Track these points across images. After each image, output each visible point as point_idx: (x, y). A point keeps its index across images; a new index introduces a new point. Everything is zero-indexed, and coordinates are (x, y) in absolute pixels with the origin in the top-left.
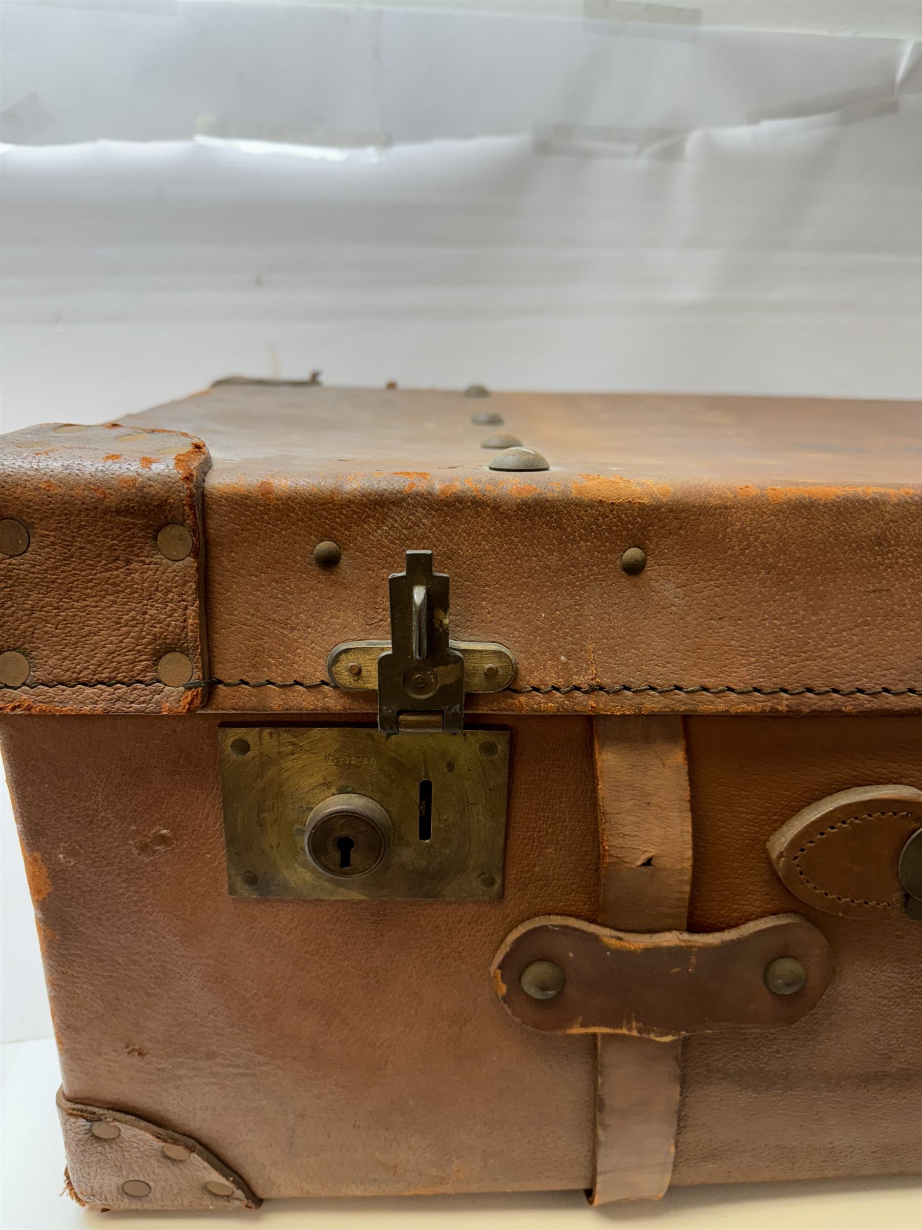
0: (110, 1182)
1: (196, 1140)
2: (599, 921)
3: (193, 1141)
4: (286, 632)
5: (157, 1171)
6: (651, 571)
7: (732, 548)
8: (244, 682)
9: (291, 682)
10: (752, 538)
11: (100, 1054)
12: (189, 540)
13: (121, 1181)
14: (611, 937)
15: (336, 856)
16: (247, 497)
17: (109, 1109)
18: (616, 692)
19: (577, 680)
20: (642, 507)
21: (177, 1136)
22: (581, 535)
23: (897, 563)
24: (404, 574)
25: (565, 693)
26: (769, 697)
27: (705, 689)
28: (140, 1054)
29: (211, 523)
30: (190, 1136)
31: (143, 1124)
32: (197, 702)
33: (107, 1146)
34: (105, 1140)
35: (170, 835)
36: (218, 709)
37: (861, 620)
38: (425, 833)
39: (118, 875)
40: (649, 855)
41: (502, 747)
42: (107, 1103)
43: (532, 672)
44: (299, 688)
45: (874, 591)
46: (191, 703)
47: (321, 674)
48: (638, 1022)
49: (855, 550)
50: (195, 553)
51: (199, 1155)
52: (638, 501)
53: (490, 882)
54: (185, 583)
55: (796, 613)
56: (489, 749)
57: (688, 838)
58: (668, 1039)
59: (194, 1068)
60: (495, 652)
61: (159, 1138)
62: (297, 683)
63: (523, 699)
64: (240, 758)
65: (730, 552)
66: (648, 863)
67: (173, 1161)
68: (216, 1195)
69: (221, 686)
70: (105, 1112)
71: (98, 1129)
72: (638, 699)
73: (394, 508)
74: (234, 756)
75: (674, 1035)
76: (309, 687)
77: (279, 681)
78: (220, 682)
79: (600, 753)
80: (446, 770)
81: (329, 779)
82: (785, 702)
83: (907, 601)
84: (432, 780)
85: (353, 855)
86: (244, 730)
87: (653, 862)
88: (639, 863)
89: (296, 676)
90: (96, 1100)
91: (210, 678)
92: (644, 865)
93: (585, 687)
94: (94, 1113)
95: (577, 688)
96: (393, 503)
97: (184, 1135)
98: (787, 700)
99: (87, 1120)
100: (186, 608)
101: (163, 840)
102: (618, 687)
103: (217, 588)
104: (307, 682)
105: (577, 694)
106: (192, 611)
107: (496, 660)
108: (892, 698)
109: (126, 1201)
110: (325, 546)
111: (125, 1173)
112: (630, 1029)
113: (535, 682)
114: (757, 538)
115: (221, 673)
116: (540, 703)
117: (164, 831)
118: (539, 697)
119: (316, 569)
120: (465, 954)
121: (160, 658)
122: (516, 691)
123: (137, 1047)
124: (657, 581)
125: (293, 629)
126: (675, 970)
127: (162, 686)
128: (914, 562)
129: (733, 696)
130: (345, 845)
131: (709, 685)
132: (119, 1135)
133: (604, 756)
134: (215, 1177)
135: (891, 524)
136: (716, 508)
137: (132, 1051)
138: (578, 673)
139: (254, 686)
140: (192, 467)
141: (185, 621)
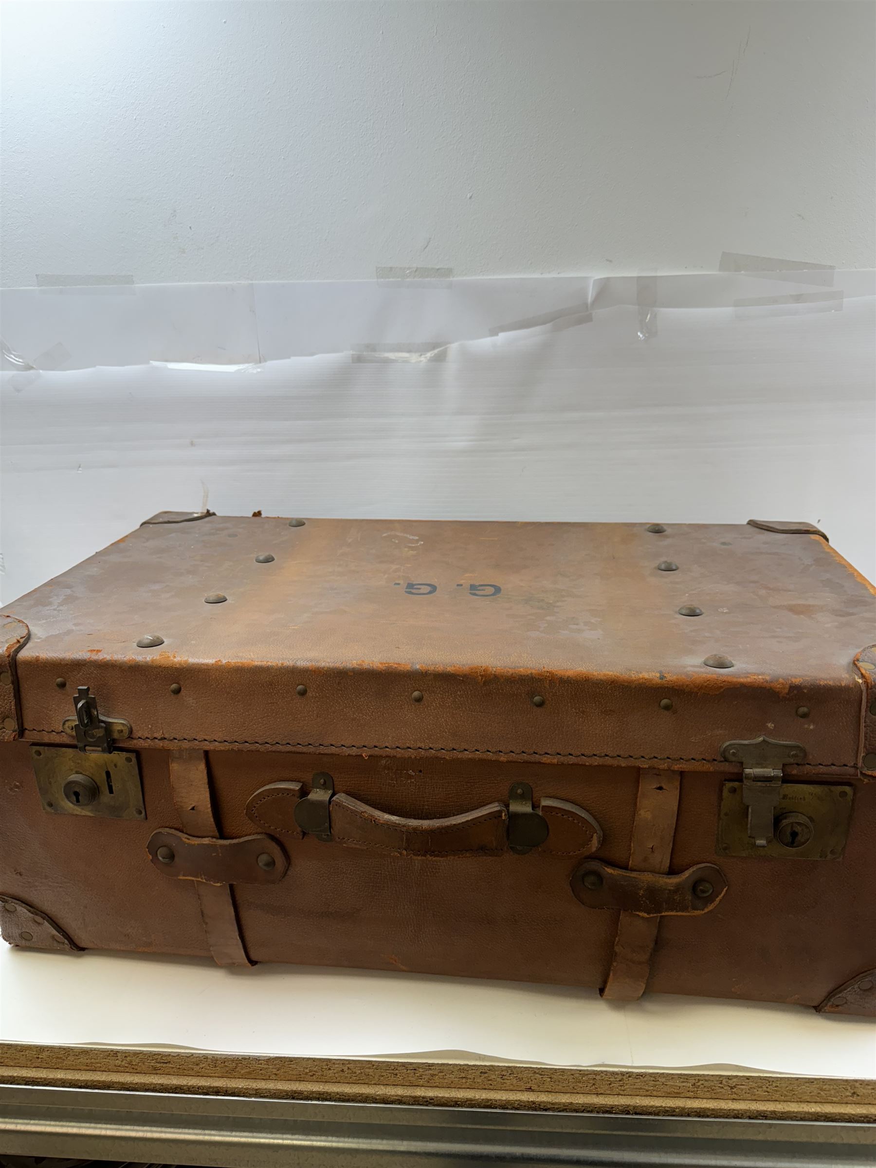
0: (16, 932)
1: (46, 914)
2: (185, 832)
3: (44, 915)
4: (48, 712)
5: (33, 927)
6: (183, 692)
7: (213, 685)
8: (34, 730)
9: (50, 730)
10: (220, 681)
11: (5, 874)
12: (10, 678)
13: (20, 932)
14: (186, 838)
15: (74, 798)
16: (31, 662)
17: (11, 898)
18: (171, 740)
19: (156, 735)
20: (176, 669)
21: (38, 912)
22: (154, 679)
23: (279, 692)
24: (78, 695)
25: (152, 740)
26: (230, 744)
27: (205, 740)
28: (21, 875)
29: (19, 671)
30: (44, 913)
31: (24, 905)
32: (17, 736)
33: (12, 915)
34: (11, 912)
35: (19, 785)
36: (26, 739)
37: (266, 715)
38: (111, 792)
39: (4, 799)
40: (193, 805)
41: (134, 760)
42: (10, 895)
43: (138, 731)
44: (54, 733)
45: (271, 703)
46: (14, 737)
47: (61, 729)
48: (205, 876)
49: (261, 687)
50: (13, 683)
51: (47, 921)
52: (174, 666)
53: (140, 813)
54: (10, 693)
55: (240, 711)
56: (129, 760)
57: (208, 799)
58: (219, 884)
59: (41, 883)
60: (121, 723)
61: (30, 912)
62: (53, 731)
63: (135, 741)
64: (38, 757)
65: (212, 687)
66: (193, 809)
67: (39, 924)
68: (59, 942)
69: (27, 731)
70: (9, 899)
71: (7, 907)
72: (180, 743)
73: (84, 667)
74: (36, 757)
75: (220, 883)
76: (57, 733)
77: (47, 730)
78: (26, 729)
79: (171, 764)
80: (114, 767)
81: (72, 768)
82: (237, 747)
83: (285, 707)
84: (109, 770)
85: (80, 798)
86: (38, 747)
87: (195, 808)
88: (189, 809)
89: (52, 728)
90: (6, 894)
91: (22, 727)
92: (191, 809)
93: (159, 738)
94: (4, 899)
95: (155, 738)
96: (83, 665)
97: (41, 912)
98: (237, 745)
99: (2, 902)
100: (11, 702)
101: (17, 787)
102: (171, 738)
103: (23, 695)
104: (56, 731)
105: (156, 740)
106: (13, 703)
107: (122, 727)
108: (281, 747)
109: (24, 941)
110: (59, 680)
111: (20, 928)
112: (202, 879)
113: (139, 735)
114: (222, 682)
115: (26, 726)
116: (142, 743)
117: (17, 784)
118: (141, 741)
119: (57, 688)
120: (136, 841)
121: (4, 719)
122: (132, 738)
123: (19, 871)
124: (186, 697)
125: (51, 711)
126: (214, 854)
127: (5, 730)
128: (286, 692)
129: (217, 743)
130: (77, 794)
131: (207, 739)
132: (16, 910)
133: (173, 765)
134: (55, 932)
135: (275, 677)
136: (205, 669)
137: (18, 873)
138: (156, 732)
139: (38, 731)
140: (11, 651)
141: (11, 707)
